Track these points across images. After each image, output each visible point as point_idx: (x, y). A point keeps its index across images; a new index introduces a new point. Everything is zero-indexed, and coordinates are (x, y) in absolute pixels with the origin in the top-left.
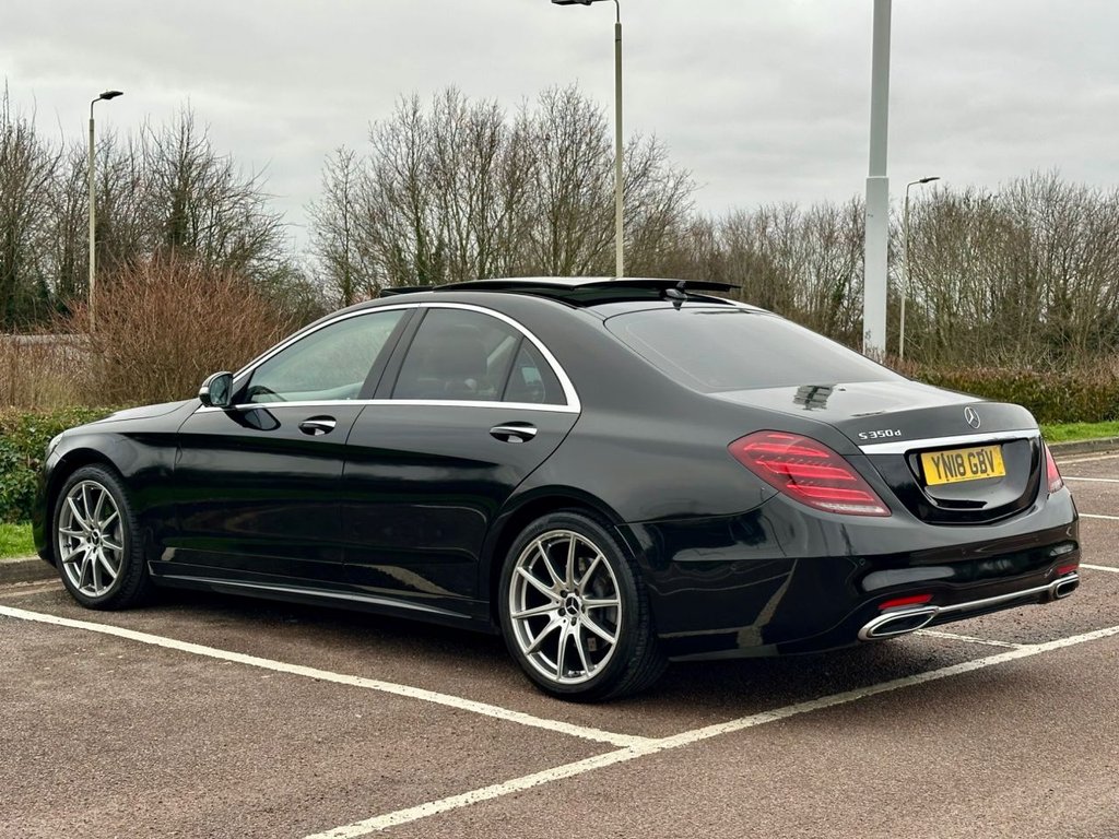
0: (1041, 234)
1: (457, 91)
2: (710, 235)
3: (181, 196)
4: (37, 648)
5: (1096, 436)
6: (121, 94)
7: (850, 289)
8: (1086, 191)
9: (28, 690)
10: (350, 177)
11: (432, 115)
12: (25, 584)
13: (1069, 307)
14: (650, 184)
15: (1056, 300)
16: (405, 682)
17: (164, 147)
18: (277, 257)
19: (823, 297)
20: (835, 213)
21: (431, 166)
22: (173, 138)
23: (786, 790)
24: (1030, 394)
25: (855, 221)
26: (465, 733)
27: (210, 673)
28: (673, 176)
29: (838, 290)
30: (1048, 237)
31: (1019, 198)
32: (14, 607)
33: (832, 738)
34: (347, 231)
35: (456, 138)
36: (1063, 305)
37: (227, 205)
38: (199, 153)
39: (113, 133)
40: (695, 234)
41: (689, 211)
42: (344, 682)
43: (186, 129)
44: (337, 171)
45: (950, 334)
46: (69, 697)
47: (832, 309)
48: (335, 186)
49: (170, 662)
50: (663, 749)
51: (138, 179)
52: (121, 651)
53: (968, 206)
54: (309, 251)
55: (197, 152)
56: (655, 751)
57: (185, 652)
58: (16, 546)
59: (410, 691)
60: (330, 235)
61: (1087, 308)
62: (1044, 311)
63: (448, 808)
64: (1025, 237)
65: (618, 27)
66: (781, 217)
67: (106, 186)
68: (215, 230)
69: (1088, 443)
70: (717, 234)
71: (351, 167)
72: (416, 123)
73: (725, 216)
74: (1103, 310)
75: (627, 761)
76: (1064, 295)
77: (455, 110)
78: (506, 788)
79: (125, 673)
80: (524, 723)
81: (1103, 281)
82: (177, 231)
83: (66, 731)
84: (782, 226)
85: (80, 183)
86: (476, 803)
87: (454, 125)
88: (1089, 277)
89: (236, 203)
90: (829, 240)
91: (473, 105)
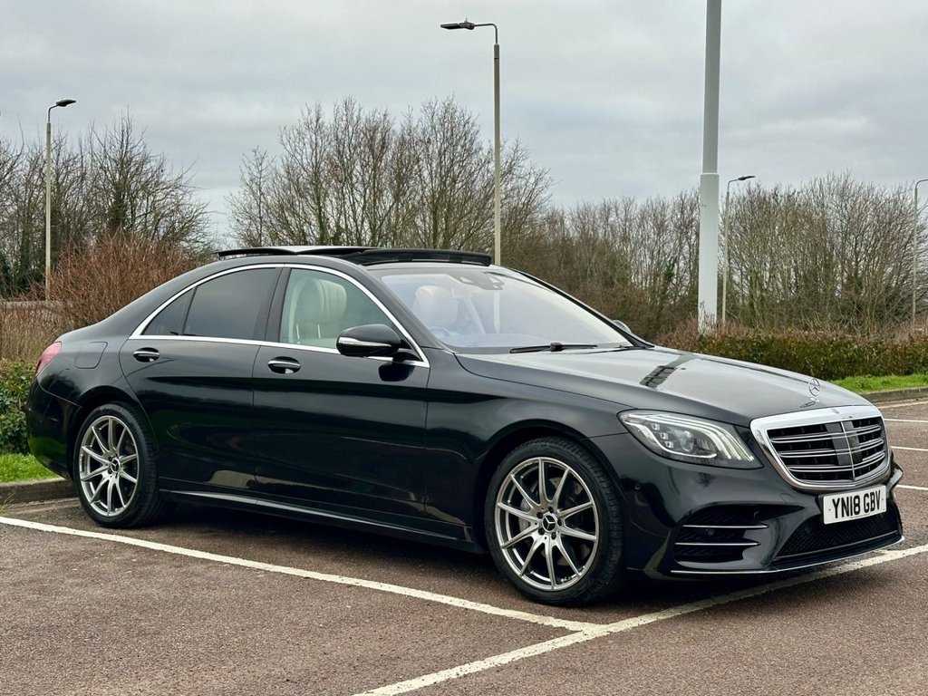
0: (836, 222)
1: (353, 101)
2: (562, 222)
3: (120, 189)
4: (62, 553)
5: (906, 386)
6: (74, 102)
7: (678, 268)
8: (873, 189)
9: (63, 586)
10: (264, 173)
11: (332, 122)
12: (37, 503)
13: (860, 284)
14: (514, 181)
15: (849, 278)
16: (379, 580)
17: (107, 148)
18: (202, 240)
19: (657, 275)
20: (666, 205)
21: (332, 164)
22: (114, 139)
23: (724, 666)
24: (846, 353)
25: (682, 212)
26: (441, 621)
27: (213, 573)
28: (534, 173)
29: (668, 270)
30: (842, 226)
31: (817, 194)
32: (33, 521)
33: (751, 624)
34: (261, 218)
35: (353, 141)
36: (855, 282)
37: (160, 195)
38: (137, 152)
39: (63, 135)
40: (550, 223)
41: (546, 203)
42: (329, 580)
43: (126, 131)
44: (253, 167)
45: (762, 306)
46: (99, 592)
47: (664, 285)
48: (251, 180)
49: (177, 564)
50: (611, 633)
51: (86, 174)
52: (133, 556)
53: (776, 200)
54: (229, 235)
55: (135, 151)
56: (605, 634)
57: (187, 556)
58: (25, 472)
59: (386, 587)
60: (246, 222)
61: (876, 285)
62: (839, 288)
63: (443, 679)
64: (823, 226)
65: (497, 48)
66: (621, 209)
67: (57, 179)
68: (151, 217)
69: (901, 392)
70: (568, 223)
71: (264, 165)
72: (318, 129)
73: (574, 208)
74: (888, 288)
75: (584, 642)
76: (856, 274)
77: (352, 118)
78: (488, 663)
79: (141, 573)
80: (489, 612)
81: (888, 263)
82: (117, 217)
83: (106, 619)
84: (622, 216)
85: (36, 177)
86: (465, 676)
87: (350, 129)
88: (876, 259)
89: (168, 194)
90: (661, 228)
91: (367, 113)
